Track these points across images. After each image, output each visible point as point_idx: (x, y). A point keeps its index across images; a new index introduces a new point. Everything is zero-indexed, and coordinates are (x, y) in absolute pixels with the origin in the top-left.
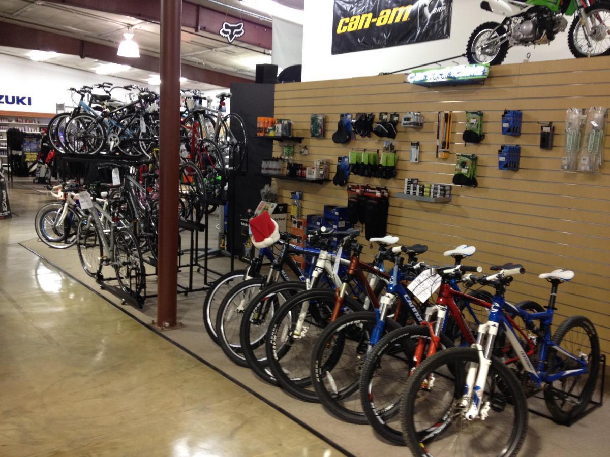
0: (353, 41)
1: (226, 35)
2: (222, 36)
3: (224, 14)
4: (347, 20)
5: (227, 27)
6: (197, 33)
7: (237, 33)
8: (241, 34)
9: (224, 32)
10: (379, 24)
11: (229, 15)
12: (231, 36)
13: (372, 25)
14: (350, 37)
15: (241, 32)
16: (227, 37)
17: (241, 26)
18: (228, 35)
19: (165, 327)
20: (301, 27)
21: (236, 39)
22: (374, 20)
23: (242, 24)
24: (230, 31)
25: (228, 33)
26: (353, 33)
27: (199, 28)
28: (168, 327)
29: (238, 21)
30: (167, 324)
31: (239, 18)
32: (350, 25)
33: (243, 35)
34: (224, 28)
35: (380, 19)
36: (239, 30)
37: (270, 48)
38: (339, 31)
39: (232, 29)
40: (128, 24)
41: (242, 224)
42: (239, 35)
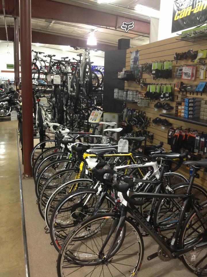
0: (182, 24)
1: (124, 29)
2: (122, 29)
3: (124, 17)
4: (179, 12)
5: (125, 24)
6: (117, 30)
7: (130, 27)
8: (132, 27)
9: (123, 27)
10: (195, 12)
11: (126, 18)
12: (127, 29)
13: (192, 12)
14: (180, 21)
15: (133, 26)
16: (125, 30)
17: (132, 23)
18: (125, 28)
19: (26, 177)
20: (158, 19)
21: (129, 30)
22: (193, 10)
23: (133, 22)
24: (126, 26)
25: (125, 27)
26: (182, 19)
27: (117, 27)
28: (28, 177)
29: (131, 20)
30: (27, 176)
31: (131, 19)
32: (181, 15)
33: (133, 28)
34: (123, 25)
35: (196, 9)
36: (132, 25)
37: (149, 34)
38: (175, 19)
39: (128, 25)
40: (92, 29)
41: (85, 123)
42: (131, 28)
